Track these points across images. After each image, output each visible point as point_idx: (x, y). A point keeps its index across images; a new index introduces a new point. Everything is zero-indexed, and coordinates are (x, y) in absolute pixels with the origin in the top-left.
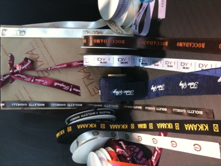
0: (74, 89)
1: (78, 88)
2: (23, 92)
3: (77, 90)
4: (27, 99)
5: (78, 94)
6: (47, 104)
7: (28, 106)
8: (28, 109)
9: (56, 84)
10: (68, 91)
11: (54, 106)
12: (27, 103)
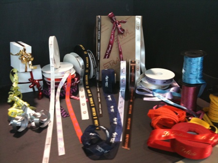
0: (107, 55)
1: (108, 57)
2: (106, 28)
3: (107, 57)
4: (102, 30)
5: (105, 57)
6: (99, 41)
7: (98, 30)
8: (97, 30)
9: (110, 46)
10: (107, 52)
11: (98, 44)
12: (100, 30)
